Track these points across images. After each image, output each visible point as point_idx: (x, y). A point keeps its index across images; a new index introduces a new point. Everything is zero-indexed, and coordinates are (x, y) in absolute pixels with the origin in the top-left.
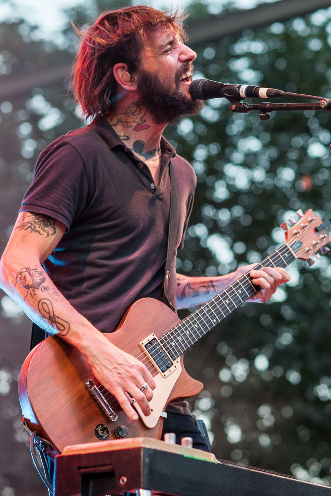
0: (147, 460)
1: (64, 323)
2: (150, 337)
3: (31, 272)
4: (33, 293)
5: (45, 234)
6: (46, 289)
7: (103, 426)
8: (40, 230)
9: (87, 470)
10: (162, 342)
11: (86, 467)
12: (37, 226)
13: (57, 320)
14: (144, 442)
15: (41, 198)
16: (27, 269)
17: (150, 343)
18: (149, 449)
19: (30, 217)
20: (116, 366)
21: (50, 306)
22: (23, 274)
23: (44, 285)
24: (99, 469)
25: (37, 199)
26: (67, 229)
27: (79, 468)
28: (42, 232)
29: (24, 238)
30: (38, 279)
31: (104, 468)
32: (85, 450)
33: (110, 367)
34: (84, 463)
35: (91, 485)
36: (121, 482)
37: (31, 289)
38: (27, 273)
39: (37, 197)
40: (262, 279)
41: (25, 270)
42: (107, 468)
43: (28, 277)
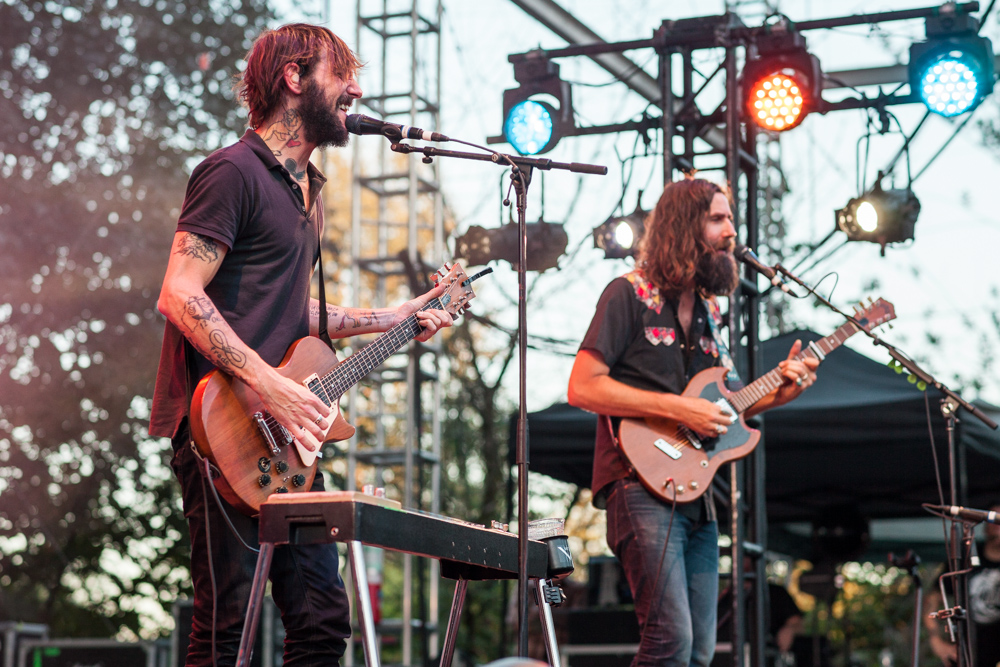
0: (359, 513)
1: (240, 355)
2: (313, 376)
3: (200, 302)
4: (203, 324)
5: (208, 260)
6: (217, 319)
7: (266, 459)
8: (202, 255)
9: (296, 519)
10: (323, 383)
11: (294, 517)
12: (199, 251)
13: (232, 350)
14: (355, 496)
15: (205, 219)
16: (195, 298)
17: (313, 382)
18: (361, 503)
19: (192, 241)
20: (290, 404)
21: (223, 337)
22: (192, 304)
23: (214, 315)
24: (308, 519)
25: (200, 220)
26: (229, 248)
27: (287, 517)
28: (204, 258)
29: (187, 265)
30: (207, 309)
31: (313, 518)
32: (292, 499)
33: (285, 406)
34: (292, 513)
35: (297, 533)
36: (332, 533)
37: (202, 320)
38: (195, 303)
39: (200, 217)
40: (429, 321)
41: (192, 299)
42: (317, 519)
43: (197, 308)
